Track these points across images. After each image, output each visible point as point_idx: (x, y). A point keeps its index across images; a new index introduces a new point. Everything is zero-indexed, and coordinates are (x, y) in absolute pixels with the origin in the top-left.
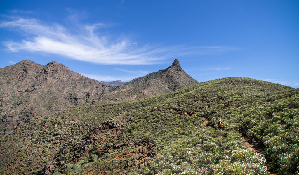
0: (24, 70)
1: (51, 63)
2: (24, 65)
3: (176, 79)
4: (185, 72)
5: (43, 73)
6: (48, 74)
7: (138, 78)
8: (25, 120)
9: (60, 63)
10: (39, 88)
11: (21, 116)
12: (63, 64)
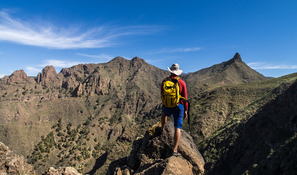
0: (120, 65)
1: (135, 58)
2: (119, 60)
3: (243, 69)
4: (245, 63)
5: (132, 66)
6: (135, 67)
7: (204, 69)
8: (142, 98)
9: (141, 58)
10: (137, 78)
11: (138, 96)
12: (143, 59)
